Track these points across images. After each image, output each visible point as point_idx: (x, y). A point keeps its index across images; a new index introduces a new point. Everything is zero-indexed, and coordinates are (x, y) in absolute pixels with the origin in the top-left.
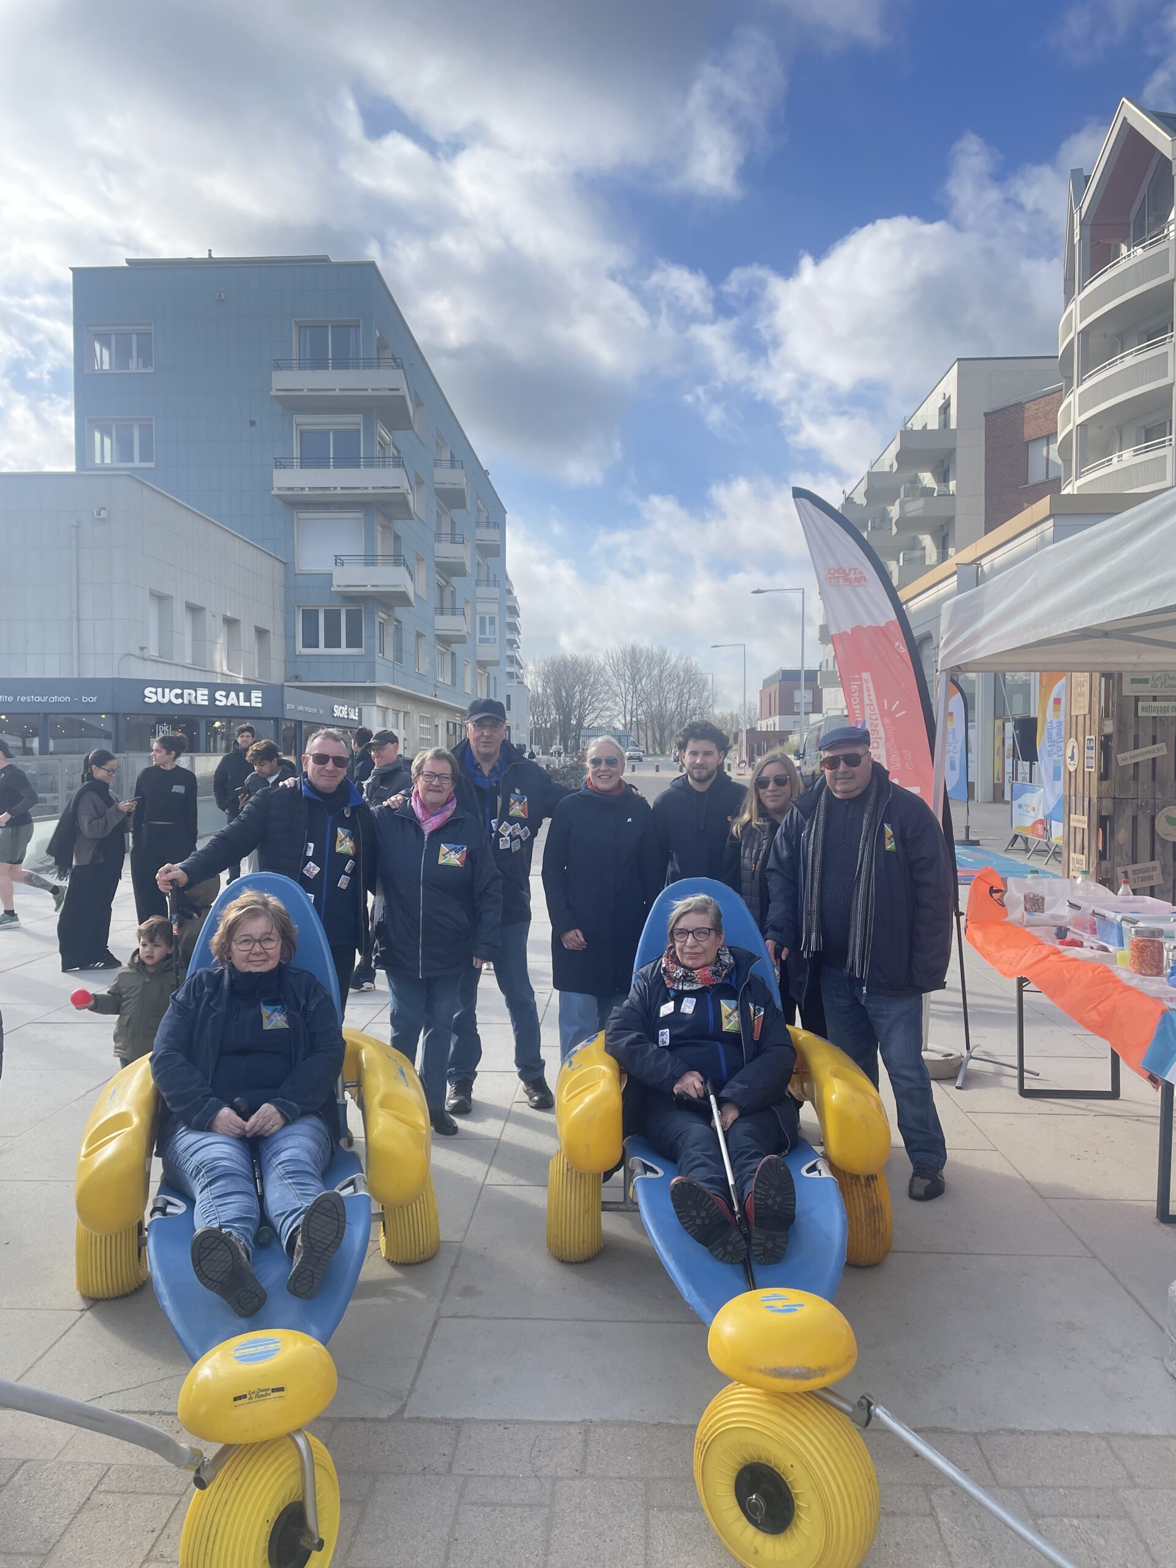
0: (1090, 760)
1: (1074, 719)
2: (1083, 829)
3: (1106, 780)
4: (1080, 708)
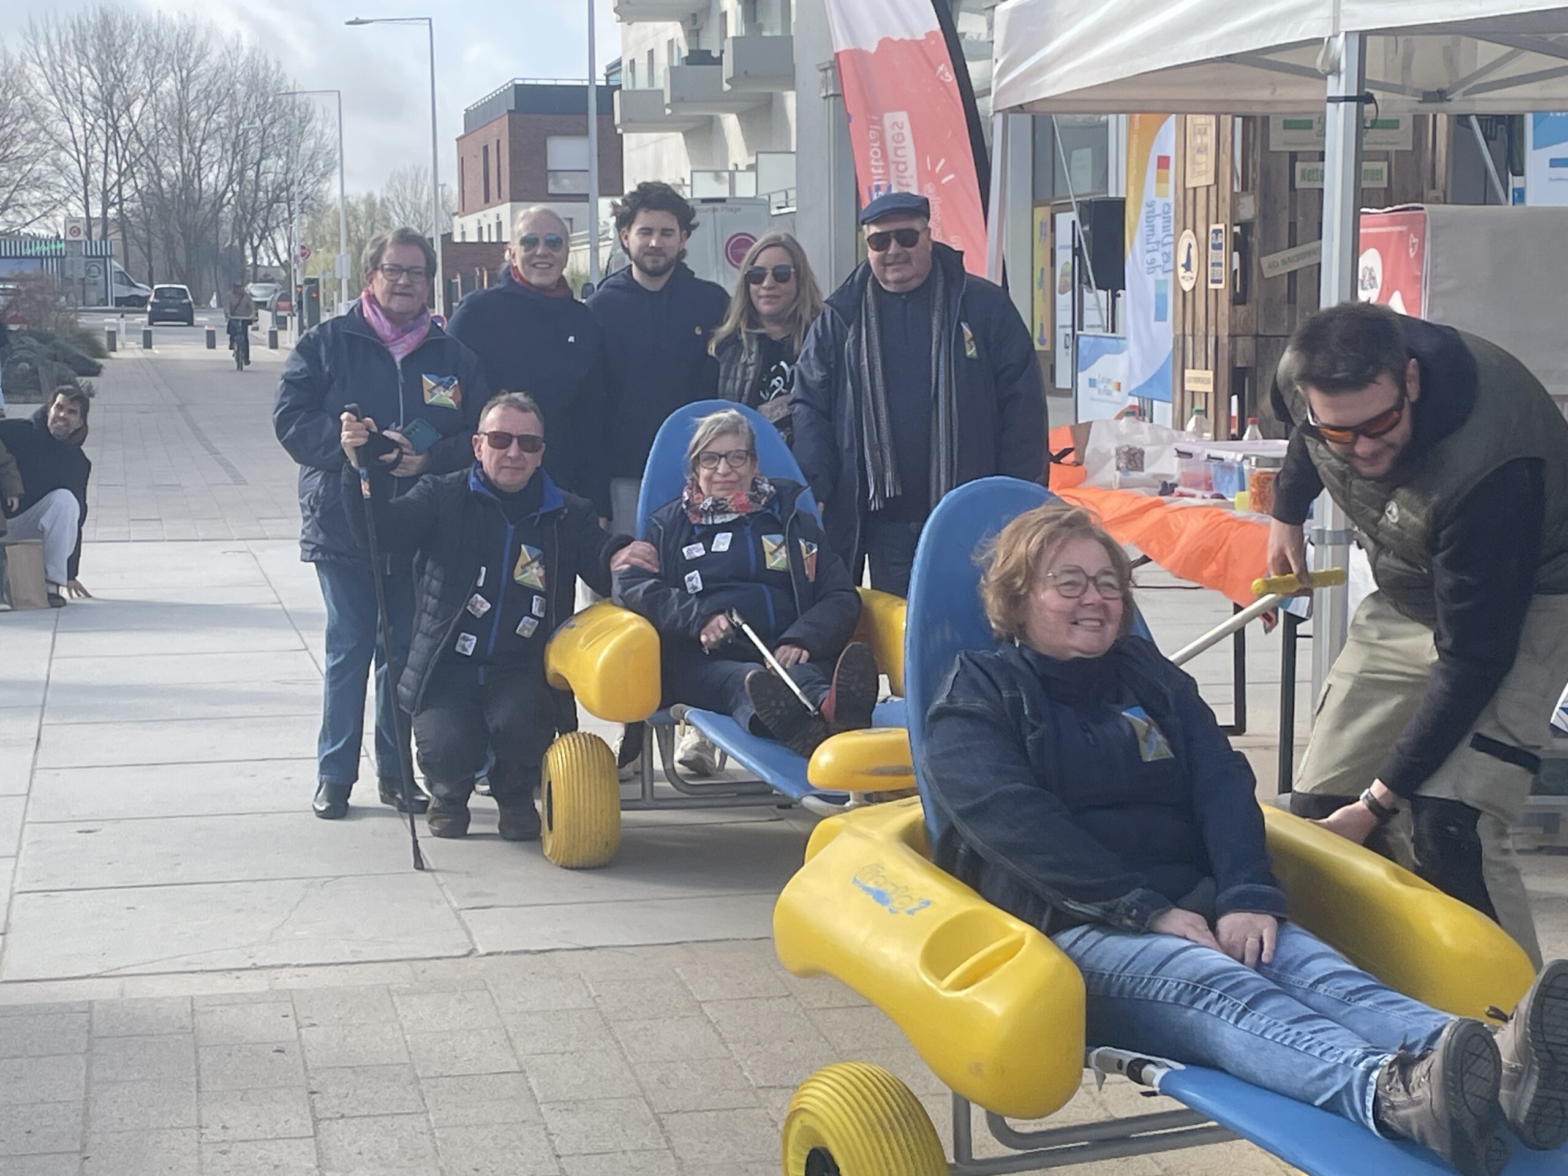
0: (1216, 268)
1: (1190, 194)
2: (1206, 394)
3: (1244, 303)
4: (1201, 176)
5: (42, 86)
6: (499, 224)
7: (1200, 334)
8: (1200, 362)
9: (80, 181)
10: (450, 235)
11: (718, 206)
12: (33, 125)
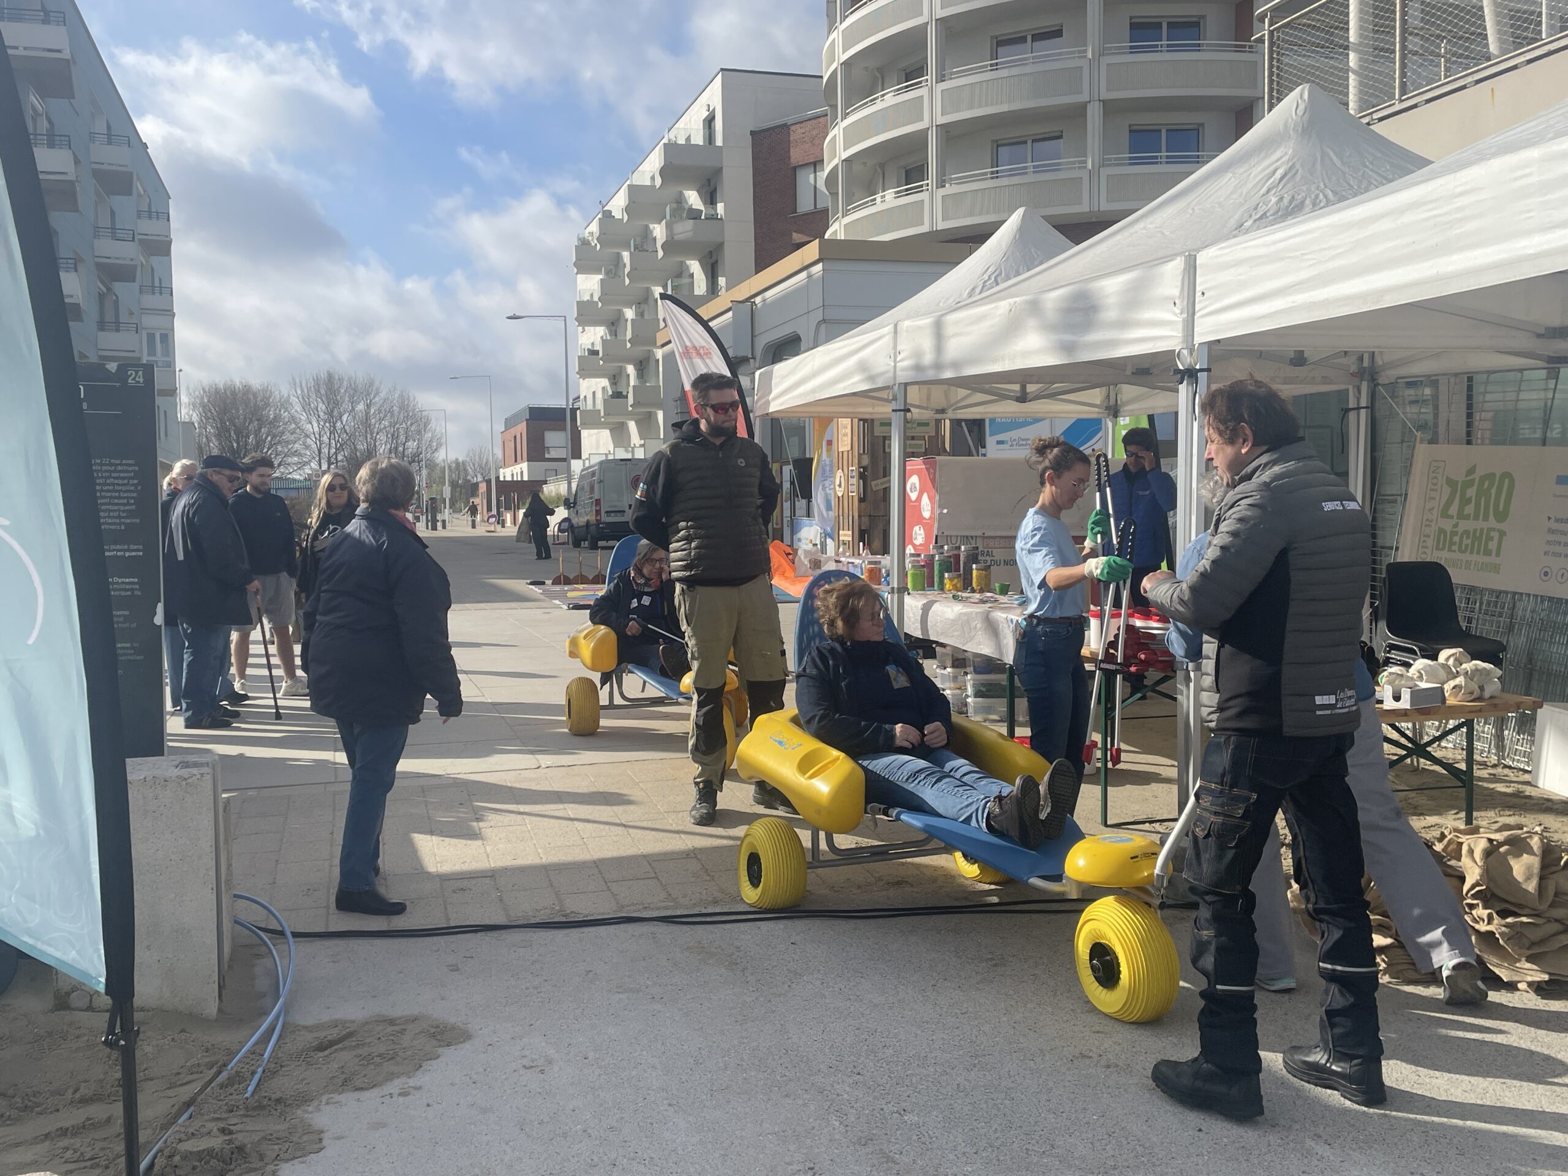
0: (852, 487)
1: (841, 455)
2: (849, 539)
3: (864, 502)
4: (845, 447)
5: (298, 408)
6: (522, 472)
7: (846, 515)
8: (846, 527)
9: (317, 452)
10: (498, 477)
11: (628, 462)
12: (293, 426)
